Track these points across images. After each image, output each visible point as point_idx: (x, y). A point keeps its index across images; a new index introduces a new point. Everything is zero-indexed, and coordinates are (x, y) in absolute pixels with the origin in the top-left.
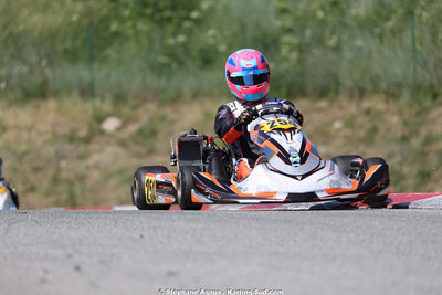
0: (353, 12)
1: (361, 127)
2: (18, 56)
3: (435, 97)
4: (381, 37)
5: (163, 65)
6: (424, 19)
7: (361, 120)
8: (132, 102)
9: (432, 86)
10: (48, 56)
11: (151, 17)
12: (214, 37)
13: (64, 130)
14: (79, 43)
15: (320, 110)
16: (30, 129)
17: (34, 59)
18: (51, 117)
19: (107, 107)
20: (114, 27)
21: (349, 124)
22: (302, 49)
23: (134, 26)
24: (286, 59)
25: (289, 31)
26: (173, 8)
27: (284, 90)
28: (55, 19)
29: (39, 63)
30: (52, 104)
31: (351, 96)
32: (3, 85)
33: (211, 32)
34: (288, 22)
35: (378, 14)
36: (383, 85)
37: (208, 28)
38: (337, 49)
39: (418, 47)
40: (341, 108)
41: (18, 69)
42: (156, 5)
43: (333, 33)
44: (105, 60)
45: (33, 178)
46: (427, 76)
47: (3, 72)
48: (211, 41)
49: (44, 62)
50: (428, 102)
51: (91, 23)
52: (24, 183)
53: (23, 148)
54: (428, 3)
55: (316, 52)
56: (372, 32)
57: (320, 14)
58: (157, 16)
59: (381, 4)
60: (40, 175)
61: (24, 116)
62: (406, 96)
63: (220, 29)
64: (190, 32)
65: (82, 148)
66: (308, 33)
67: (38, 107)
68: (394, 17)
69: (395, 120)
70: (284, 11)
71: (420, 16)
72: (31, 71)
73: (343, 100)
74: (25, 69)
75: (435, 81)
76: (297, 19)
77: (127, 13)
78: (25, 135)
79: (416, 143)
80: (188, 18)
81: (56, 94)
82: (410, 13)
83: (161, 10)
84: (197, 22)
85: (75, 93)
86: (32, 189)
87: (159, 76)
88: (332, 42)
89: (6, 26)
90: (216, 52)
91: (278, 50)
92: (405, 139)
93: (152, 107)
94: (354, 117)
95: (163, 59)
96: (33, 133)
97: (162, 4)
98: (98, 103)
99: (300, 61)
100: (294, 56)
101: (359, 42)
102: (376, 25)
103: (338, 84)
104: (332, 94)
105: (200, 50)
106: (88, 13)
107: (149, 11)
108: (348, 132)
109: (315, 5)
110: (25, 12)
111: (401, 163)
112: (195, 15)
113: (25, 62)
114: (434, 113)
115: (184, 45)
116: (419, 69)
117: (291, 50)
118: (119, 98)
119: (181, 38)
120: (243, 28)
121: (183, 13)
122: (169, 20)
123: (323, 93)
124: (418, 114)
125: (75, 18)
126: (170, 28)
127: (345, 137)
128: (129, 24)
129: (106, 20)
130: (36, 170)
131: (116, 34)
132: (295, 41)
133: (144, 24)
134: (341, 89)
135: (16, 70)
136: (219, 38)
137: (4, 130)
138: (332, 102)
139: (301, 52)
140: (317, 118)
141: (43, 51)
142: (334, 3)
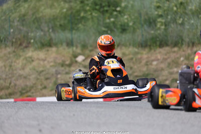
0: (190, 8)
1: (192, 59)
2: (39, 28)
5: (104, 31)
7: (193, 56)
8: (90, 48)
10: (52, 28)
11: (99, 10)
12: (127, 19)
13: (59, 61)
14: (66, 22)
15: (174, 52)
16: (44, 60)
17: (46, 29)
18: (54, 55)
19: (79, 51)
20: (82, 14)
21: (187, 58)
23: (91, 14)
24: (159, 29)
25: (161, 16)
26: (109, 6)
27: (158, 43)
28: (56, 11)
29: (48, 31)
30: (54, 49)
31: (189, 46)
32: (32, 41)
33: (126, 17)
34: (160, 12)
37: (125, 15)
38: (182, 24)
40: (184, 51)
41: (39, 34)
42: (101, 4)
43: (180, 18)
44: (78, 29)
45: (45, 83)
47: (32, 35)
48: (126, 21)
49: (51, 30)
51: (72, 13)
52: (41, 85)
53: (41, 69)
55: (172, 26)
56: (198, 17)
57: (175, 9)
58: (102, 10)
60: (48, 81)
61: (41, 54)
63: (129, 15)
64: (116, 17)
65: (67, 69)
66: (169, 17)
67: (48, 50)
70: (158, 7)
72: (45, 35)
73: (184, 47)
74: (42, 33)
76: (165, 11)
77: (88, 8)
78: (42, 63)
80: (116, 11)
81: (56, 45)
83: (104, 7)
84: (119, 12)
85: (64, 44)
86: (45, 88)
88: (180, 22)
89: (33, 14)
90: (128, 26)
91: (156, 26)
94: (189, 55)
95: (104, 29)
96: (46, 62)
97: (104, 4)
98: (74, 48)
99: (166, 30)
100: (163, 27)
102: (200, 14)
103: (182, 40)
104: (180, 45)
105: (121, 25)
106: (71, 8)
107: (98, 7)
108: (186, 62)
109: (173, 4)
110: (43, 8)
112: (118, 9)
113: (42, 30)
115: (114, 23)
117: (161, 25)
118: (84, 47)
119: (112, 20)
120: (140, 14)
121: (114, 8)
122: (107, 11)
123: (176, 45)
125: (65, 10)
126: (107, 15)
128: (89, 13)
129: (78, 11)
130: (47, 79)
131: (83, 18)
132: (163, 21)
133: (96, 13)
134: (184, 42)
135: (38, 34)
136: (129, 19)
137: (33, 61)
138: (180, 48)
139: (166, 25)
140: (173, 56)
141: (50, 25)
142: (181, 3)
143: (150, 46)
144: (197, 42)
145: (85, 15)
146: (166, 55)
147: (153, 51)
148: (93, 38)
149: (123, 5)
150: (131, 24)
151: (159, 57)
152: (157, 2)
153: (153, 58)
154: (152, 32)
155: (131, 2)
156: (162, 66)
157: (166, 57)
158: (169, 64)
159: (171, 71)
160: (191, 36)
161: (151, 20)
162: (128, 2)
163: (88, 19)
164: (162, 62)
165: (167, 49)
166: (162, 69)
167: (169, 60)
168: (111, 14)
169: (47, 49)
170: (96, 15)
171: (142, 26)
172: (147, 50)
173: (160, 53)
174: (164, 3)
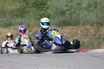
0: (83, 6)
1: (84, 32)
2: (5, 16)
3: (102, 25)
4: (89, 11)
5: (39, 18)
6: (99, 7)
7: (85, 31)
8: (31, 27)
9: (101, 23)
12: (50, 11)
14: (19, 13)
15: (75, 28)
17: (9, 17)
20: (27, 9)
21: (82, 32)
22: (71, 14)
23: (32, 9)
24: (67, 17)
25: (68, 10)
26: (41, 5)
27: (66, 24)
28: (13, 8)
29: (10, 18)
30: (12, 27)
31: (82, 25)
32: (1, 23)
33: (50, 10)
34: (68, 8)
35: (88, 6)
36: (90, 23)
37: (49, 10)
38: (79, 14)
39: (98, 14)
40: (80, 28)
43: (78, 11)
44: (25, 17)
46: (100, 21)
47: (1, 20)
48: (50, 13)
49: (11, 18)
50: (100, 26)
51: (22, 9)
54: (100, 4)
55: (74, 15)
57: (75, 6)
59: (89, 4)
61: (6, 30)
62: (95, 25)
63: (52, 10)
64: (45, 10)
66: (72, 11)
68: (92, 7)
69: (92, 31)
70: (67, 5)
71: (98, 7)
72: (8, 20)
73: (80, 26)
74: (6, 19)
75: (101, 22)
76: (70, 7)
77: (30, 6)
79: (97, 36)
80: (44, 7)
81: (14, 25)
82: (96, 6)
83: (38, 5)
84: (47, 8)
85: (18, 25)
87: (38, 21)
88: (78, 13)
89: (2, 9)
91: (65, 15)
92: (94, 35)
93: (36, 28)
94: (83, 30)
95: (38, 17)
97: (38, 4)
100: (69, 16)
101: (84, 13)
102: (88, 9)
103: (79, 22)
104: (78, 25)
105: (47, 15)
106: (21, 6)
107: (35, 6)
108: (81, 33)
109: (74, 4)
111: (94, 41)
112: (46, 6)
113: (6, 18)
114: (101, 29)
115: (43, 13)
116: (98, 19)
117: (68, 15)
118: (28, 26)
119: (43, 12)
120: (57, 9)
121: (43, 6)
122: (40, 7)
123: (76, 25)
124: (98, 29)
125: (18, 7)
126: (40, 10)
127: (81, 35)
128: (31, 9)
129: (25, 8)
132: (69, 12)
133: (34, 8)
134: (80, 23)
135: (4, 20)
136: (52, 12)
137: (2, 33)
138: (78, 27)
139: (70, 15)
140: (74, 30)
141: (11, 15)
142: (78, 4)
143: (62, 25)
144: (87, 23)
145: (29, 10)
146: (71, 30)
147: (64, 28)
148: (33, 21)
149: (48, 4)
150: (52, 14)
151: (67, 31)
152: (66, 3)
153: (64, 32)
154: (63, 18)
155: (53, 3)
156: (69, 36)
157: (71, 31)
158: (72, 35)
159: (73, 38)
160: (83, 20)
161: (63, 12)
162: (51, 3)
163: (30, 12)
164: (68, 34)
165: (71, 27)
166: (69, 37)
167: (72, 33)
168: (42, 9)
169: (9, 27)
170: (34, 10)
171: (58, 15)
172: (61, 27)
173: (67, 29)
174: (69, 3)
